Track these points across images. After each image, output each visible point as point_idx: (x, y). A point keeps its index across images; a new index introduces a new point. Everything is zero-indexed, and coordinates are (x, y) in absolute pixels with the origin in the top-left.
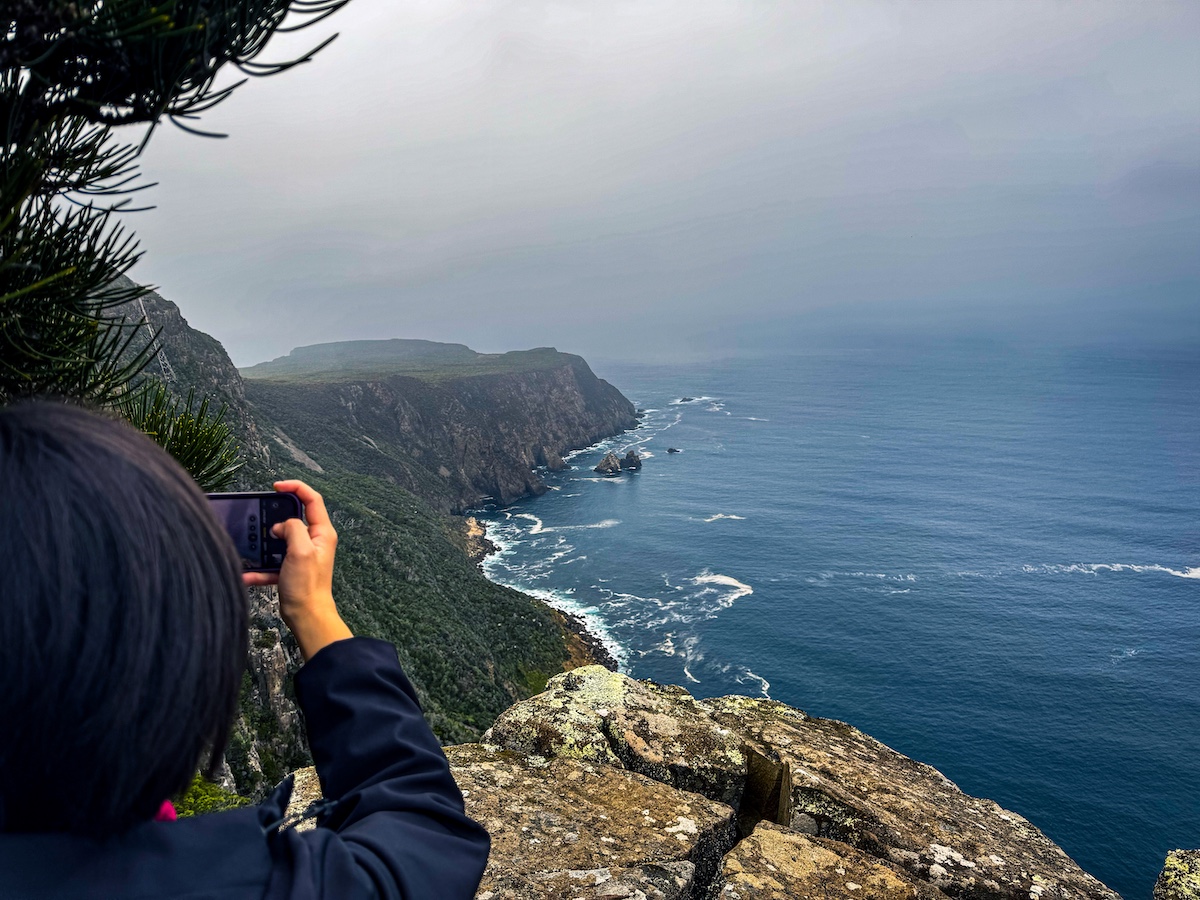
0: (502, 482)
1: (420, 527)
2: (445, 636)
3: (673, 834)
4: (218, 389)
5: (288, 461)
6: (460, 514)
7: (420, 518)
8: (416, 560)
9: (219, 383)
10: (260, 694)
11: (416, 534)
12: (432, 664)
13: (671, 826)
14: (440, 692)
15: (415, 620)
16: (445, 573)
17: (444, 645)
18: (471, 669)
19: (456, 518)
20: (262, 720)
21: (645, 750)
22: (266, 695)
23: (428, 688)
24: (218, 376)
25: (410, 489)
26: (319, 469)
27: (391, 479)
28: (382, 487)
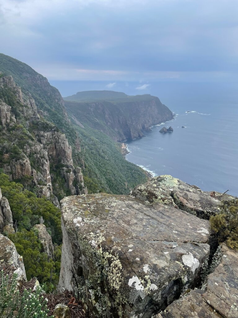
0: (132, 134)
1: (109, 145)
2: (115, 175)
3: (200, 234)
4: (57, 103)
5: (75, 124)
6: (120, 142)
7: (109, 142)
8: (107, 153)
9: (58, 101)
10: (67, 185)
11: (108, 147)
12: (111, 181)
13: (198, 230)
14: (112, 189)
15: (107, 170)
16: (115, 158)
17: (114, 177)
18: (121, 184)
19: (119, 143)
20: (67, 191)
21: (187, 204)
22: (68, 185)
23: (109, 188)
24: (57, 99)
25: (107, 134)
26: (83, 127)
27: (102, 131)
28: (99, 133)
